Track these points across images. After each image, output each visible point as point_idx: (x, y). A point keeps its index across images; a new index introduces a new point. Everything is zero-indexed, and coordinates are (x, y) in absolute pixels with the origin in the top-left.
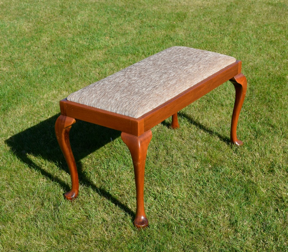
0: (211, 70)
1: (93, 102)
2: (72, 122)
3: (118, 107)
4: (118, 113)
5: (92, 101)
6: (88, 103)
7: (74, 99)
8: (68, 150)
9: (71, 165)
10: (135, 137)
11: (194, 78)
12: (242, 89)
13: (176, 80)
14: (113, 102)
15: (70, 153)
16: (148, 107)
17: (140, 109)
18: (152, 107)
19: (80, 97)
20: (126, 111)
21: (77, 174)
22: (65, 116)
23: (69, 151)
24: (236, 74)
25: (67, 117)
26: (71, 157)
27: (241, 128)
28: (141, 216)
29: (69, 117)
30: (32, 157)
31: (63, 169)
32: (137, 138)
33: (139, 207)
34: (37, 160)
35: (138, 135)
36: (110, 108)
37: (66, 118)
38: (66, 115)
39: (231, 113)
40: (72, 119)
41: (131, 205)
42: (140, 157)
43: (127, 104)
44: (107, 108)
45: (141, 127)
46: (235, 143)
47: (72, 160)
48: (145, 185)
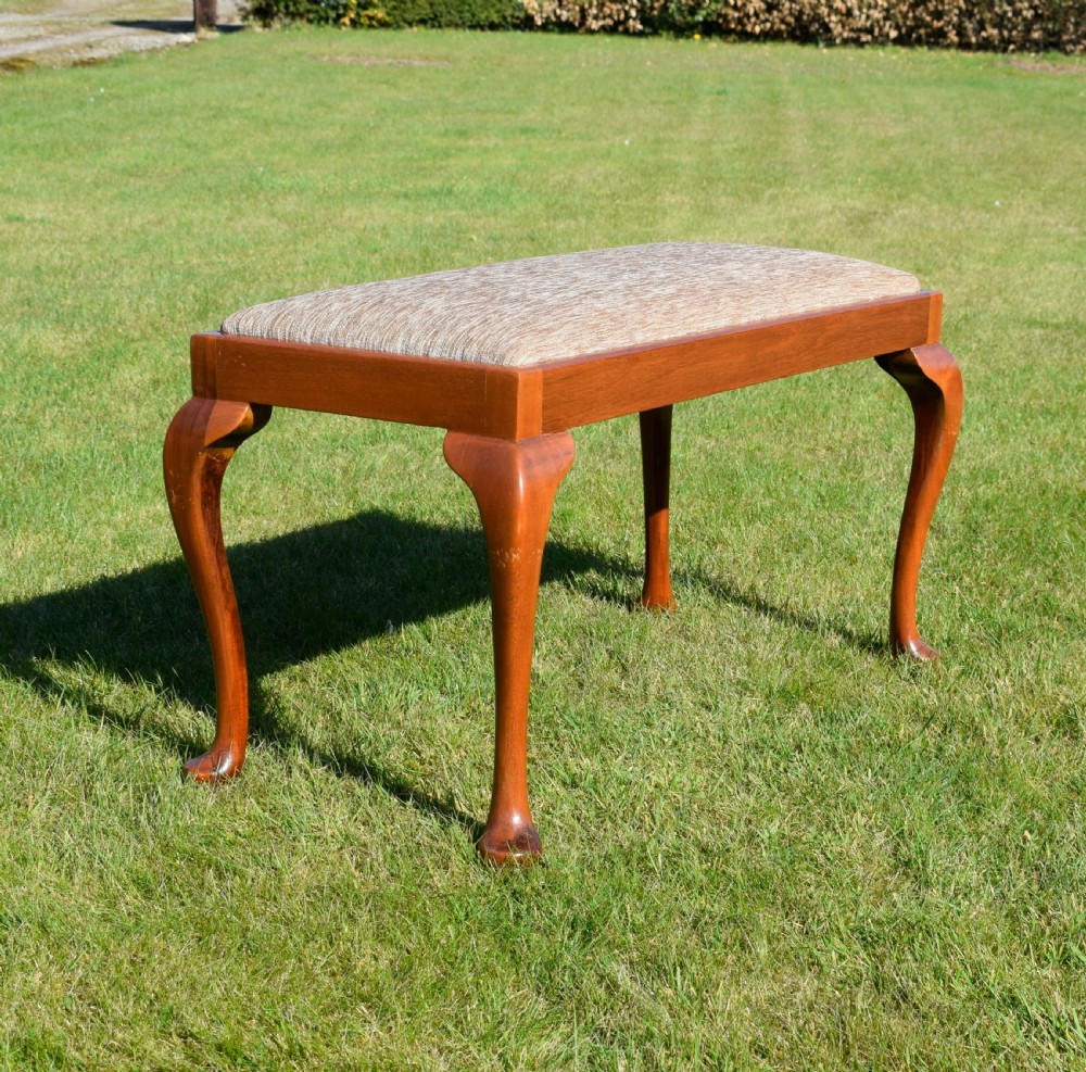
0: (820, 289)
1: (332, 326)
2: (237, 417)
3: (437, 332)
4: (434, 354)
5: (327, 322)
6: (309, 334)
7: (250, 323)
8: (213, 553)
9: (221, 623)
10: (501, 445)
11: (752, 297)
13: (679, 287)
14: (415, 319)
15: (221, 573)
16: (560, 340)
17: (527, 338)
18: (576, 344)
19: (279, 316)
20: (469, 342)
21: (245, 671)
22: (208, 401)
23: (215, 562)
24: (921, 341)
25: (218, 401)
26: (224, 587)
28: (511, 816)
29: (227, 403)
31: (181, 697)
32: (513, 445)
33: (507, 776)
35: (518, 433)
36: (400, 339)
37: (212, 405)
38: (214, 396)
40: (237, 405)
43: (475, 322)
44: (392, 340)
45: (529, 405)
47: (228, 601)
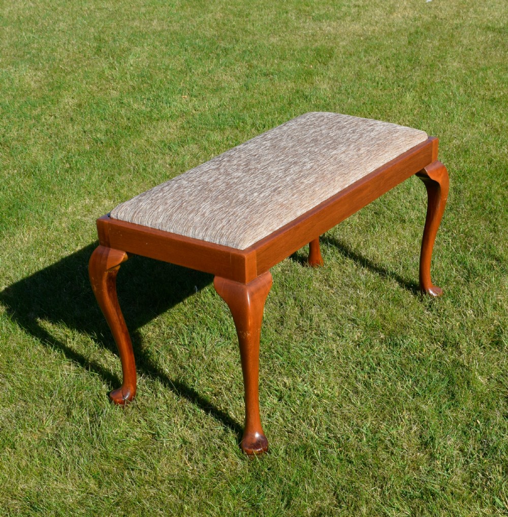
0: (381, 156)
1: (160, 221)
2: (121, 257)
3: (207, 229)
4: (207, 240)
5: (157, 218)
6: (150, 223)
7: (123, 214)
8: (115, 310)
9: (121, 339)
10: (239, 286)
11: (350, 172)
12: (440, 190)
13: (316, 175)
14: (197, 219)
15: (119, 318)
16: (263, 229)
17: (249, 233)
18: (270, 228)
19: (135, 212)
20: (222, 236)
21: (133, 355)
22: (107, 248)
23: (116, 314)
24: (429, 162)
25: (111, 249)
26: (121, 324)
27: (438, 263)
28: (254, 432)
29: (115, 250)
30: (47, 325)
31: (106, 347)
32: (244, 286)
33: (251, 416)
34: (57, 331)
35: (247, 281)
36: (191, 231)
37: (109, 250)
38: (109, 246)
39: (421, 235)
40: (120, 252)
41: (236, 413)
42: (249, 323)
43: (224, 222)
44: (187, 231)
45: (250, 265)
46: (428, 291)
47: (123, 329)
48: (261, 374)
